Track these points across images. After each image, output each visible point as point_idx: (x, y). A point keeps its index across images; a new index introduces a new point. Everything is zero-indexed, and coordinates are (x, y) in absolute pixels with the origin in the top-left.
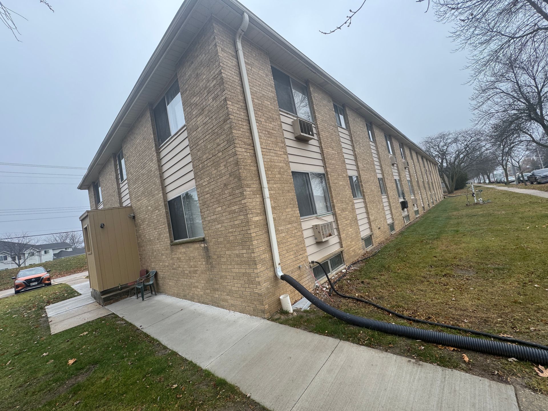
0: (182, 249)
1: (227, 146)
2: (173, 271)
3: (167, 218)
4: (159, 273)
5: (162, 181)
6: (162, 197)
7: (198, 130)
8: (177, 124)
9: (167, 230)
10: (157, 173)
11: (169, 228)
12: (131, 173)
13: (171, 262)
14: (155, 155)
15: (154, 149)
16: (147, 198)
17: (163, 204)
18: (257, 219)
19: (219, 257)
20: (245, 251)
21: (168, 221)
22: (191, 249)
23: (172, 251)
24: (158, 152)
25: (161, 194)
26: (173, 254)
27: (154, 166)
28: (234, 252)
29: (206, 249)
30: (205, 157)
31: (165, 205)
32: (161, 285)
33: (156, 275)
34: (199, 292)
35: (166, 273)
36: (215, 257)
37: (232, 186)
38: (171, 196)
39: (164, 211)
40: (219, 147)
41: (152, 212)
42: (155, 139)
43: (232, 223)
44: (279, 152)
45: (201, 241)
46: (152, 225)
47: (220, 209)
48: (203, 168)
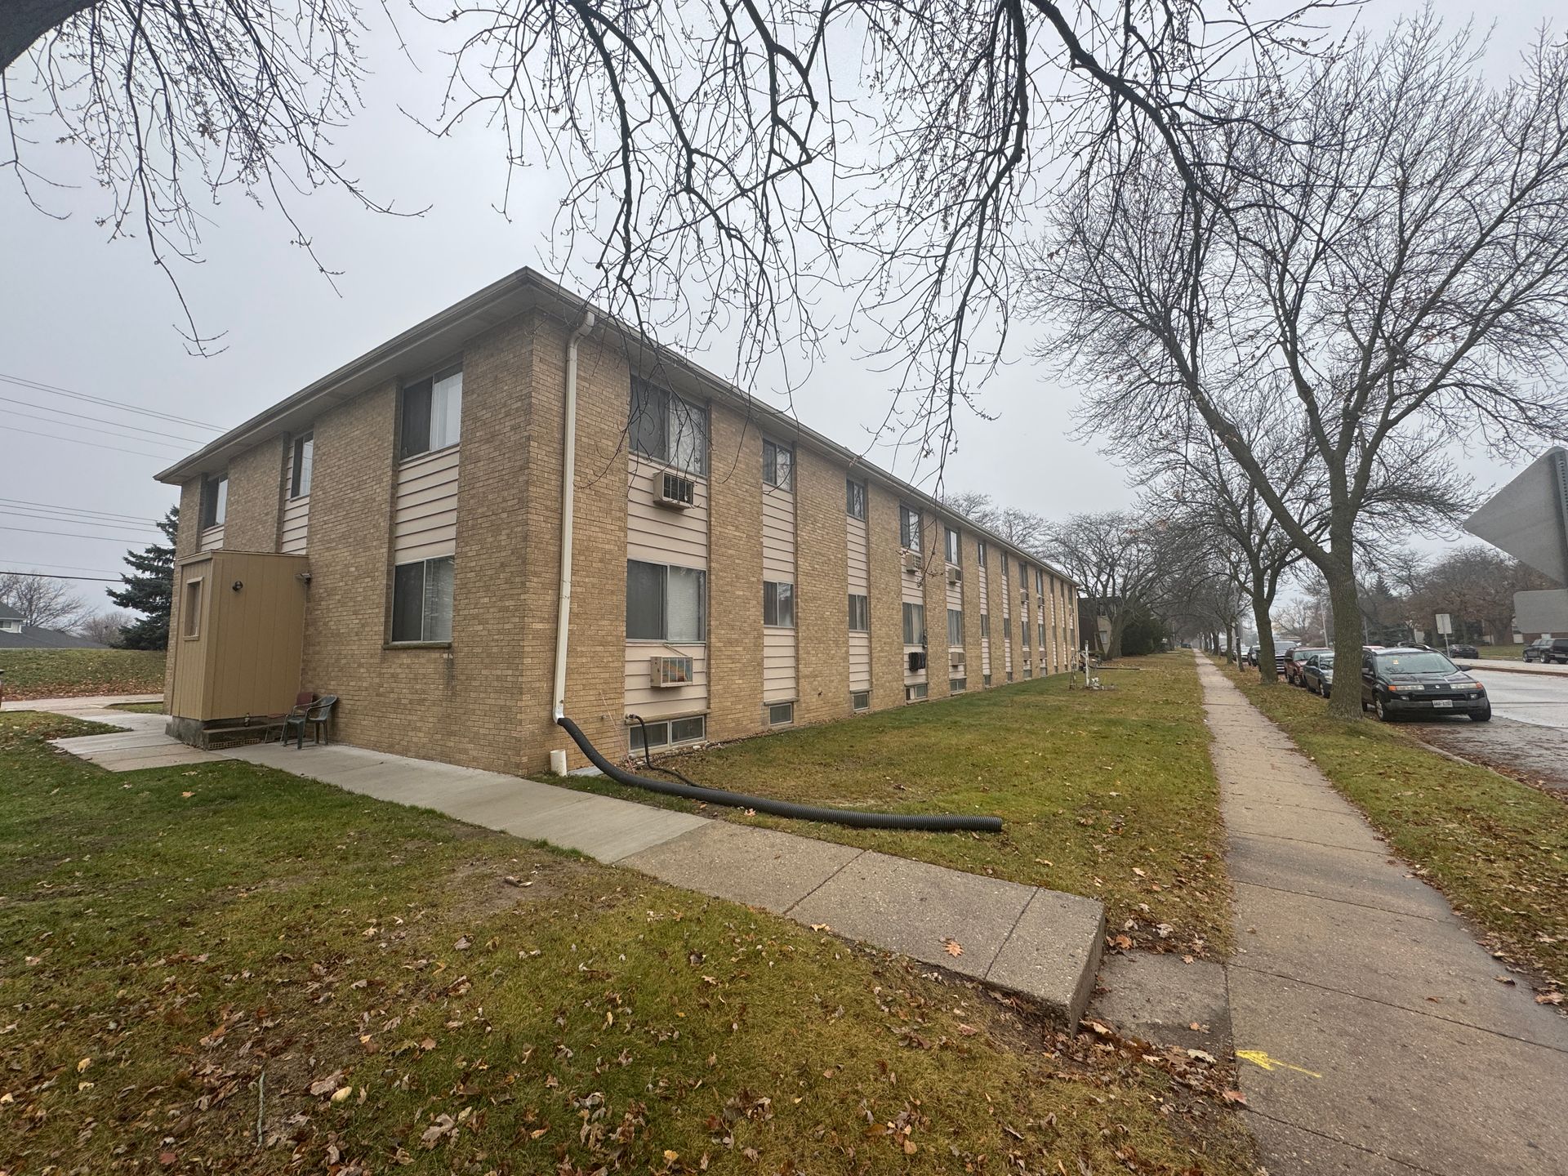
0: (405, 659)
1: (517, 507)
2: (376, 699)
3: (388, 597)
4: (344, 702)
5: (393, 525)
6: (386, 555)
7: (479, 464)
8: (445, 437)
9: (383, 619)
10: (386, 508)
11: (387, 617)
12: (323, 489)
13: (377, 680)
14: (390, 473)
15: (389, 461)
16: (351, 548)
17: (384, 568)
18: (540, 626)
19: (470, 678)
20: (510, 672)
21: (388, 602)
22: (423, 661)
23: (383, 660)
24: (396, 472)
25: (385, 550)
26: (385, 665)
27: (382, 493)
28: (494, 672)
29: (451, 663)
30: (480, 511)
31: (389, 573)
32: (341, 726)
33: (335, 706)
34: (420, 738)
35: (358, 703)
36: (463, 677)
37: (513, 569)
38: (404, 558)
39: (385, 582)
40: (504, 505)
41: (357, 579)
42: (395, 445)
43: (501, 626)
44: (608, 526)
45: (444, 648)
46: (352, 604)
47: (486, 600)
48: (473, 527)
